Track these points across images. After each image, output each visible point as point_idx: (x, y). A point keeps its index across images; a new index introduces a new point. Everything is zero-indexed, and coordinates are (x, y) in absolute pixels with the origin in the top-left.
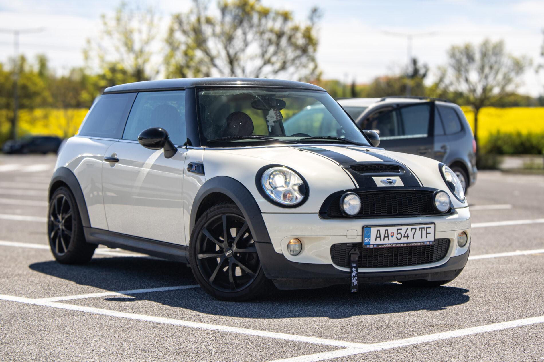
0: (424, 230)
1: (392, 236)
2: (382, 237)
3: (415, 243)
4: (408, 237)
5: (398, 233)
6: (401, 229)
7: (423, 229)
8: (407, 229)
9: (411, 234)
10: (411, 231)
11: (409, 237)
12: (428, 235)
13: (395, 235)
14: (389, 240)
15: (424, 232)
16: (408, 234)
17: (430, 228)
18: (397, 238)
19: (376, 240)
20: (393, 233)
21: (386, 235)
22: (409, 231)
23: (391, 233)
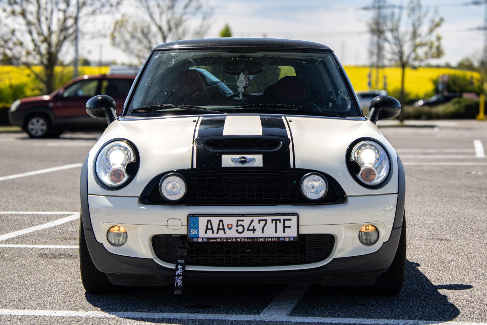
0: (280, 222)
1: (230, 229)
2: (215, 229)
3: (265, 238)
4: (254, 230)
5: (238, 225)
6: (243, 220)
7: (278, 222)
8: (252, 221)
9: (259, 227)
10: (259, 223)
11: (256, 230)
12: (286, 229)
13: (234, 227)
14: (225, 232)
15: (280, 226)
16: (254, 227)
17: (290, 220)
18: (237, 230)
19: (206, 232)
20: (232, 225)
21: (221, 227)
22: (255, 223)
23: (228, 225)
